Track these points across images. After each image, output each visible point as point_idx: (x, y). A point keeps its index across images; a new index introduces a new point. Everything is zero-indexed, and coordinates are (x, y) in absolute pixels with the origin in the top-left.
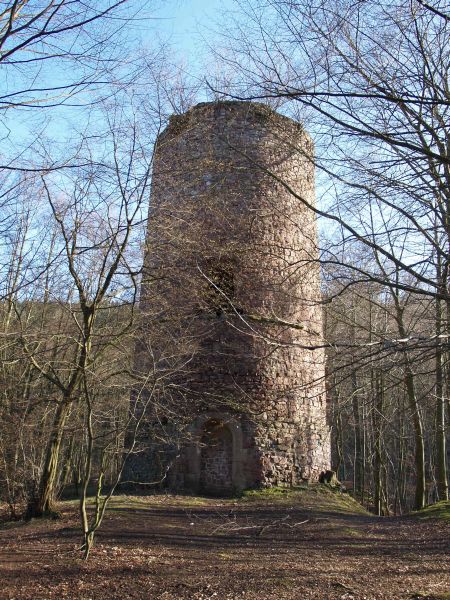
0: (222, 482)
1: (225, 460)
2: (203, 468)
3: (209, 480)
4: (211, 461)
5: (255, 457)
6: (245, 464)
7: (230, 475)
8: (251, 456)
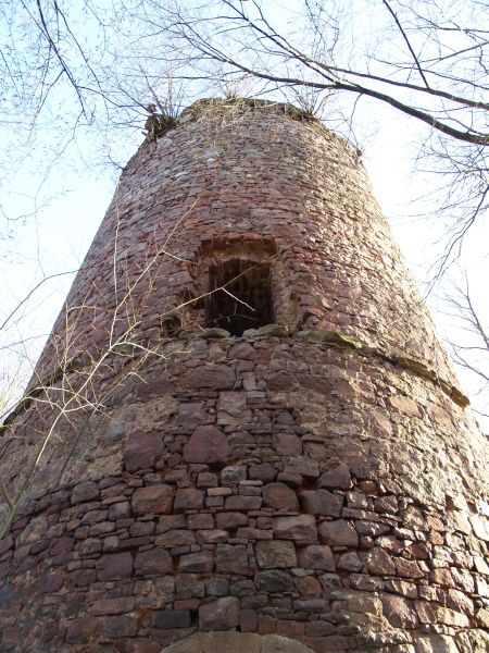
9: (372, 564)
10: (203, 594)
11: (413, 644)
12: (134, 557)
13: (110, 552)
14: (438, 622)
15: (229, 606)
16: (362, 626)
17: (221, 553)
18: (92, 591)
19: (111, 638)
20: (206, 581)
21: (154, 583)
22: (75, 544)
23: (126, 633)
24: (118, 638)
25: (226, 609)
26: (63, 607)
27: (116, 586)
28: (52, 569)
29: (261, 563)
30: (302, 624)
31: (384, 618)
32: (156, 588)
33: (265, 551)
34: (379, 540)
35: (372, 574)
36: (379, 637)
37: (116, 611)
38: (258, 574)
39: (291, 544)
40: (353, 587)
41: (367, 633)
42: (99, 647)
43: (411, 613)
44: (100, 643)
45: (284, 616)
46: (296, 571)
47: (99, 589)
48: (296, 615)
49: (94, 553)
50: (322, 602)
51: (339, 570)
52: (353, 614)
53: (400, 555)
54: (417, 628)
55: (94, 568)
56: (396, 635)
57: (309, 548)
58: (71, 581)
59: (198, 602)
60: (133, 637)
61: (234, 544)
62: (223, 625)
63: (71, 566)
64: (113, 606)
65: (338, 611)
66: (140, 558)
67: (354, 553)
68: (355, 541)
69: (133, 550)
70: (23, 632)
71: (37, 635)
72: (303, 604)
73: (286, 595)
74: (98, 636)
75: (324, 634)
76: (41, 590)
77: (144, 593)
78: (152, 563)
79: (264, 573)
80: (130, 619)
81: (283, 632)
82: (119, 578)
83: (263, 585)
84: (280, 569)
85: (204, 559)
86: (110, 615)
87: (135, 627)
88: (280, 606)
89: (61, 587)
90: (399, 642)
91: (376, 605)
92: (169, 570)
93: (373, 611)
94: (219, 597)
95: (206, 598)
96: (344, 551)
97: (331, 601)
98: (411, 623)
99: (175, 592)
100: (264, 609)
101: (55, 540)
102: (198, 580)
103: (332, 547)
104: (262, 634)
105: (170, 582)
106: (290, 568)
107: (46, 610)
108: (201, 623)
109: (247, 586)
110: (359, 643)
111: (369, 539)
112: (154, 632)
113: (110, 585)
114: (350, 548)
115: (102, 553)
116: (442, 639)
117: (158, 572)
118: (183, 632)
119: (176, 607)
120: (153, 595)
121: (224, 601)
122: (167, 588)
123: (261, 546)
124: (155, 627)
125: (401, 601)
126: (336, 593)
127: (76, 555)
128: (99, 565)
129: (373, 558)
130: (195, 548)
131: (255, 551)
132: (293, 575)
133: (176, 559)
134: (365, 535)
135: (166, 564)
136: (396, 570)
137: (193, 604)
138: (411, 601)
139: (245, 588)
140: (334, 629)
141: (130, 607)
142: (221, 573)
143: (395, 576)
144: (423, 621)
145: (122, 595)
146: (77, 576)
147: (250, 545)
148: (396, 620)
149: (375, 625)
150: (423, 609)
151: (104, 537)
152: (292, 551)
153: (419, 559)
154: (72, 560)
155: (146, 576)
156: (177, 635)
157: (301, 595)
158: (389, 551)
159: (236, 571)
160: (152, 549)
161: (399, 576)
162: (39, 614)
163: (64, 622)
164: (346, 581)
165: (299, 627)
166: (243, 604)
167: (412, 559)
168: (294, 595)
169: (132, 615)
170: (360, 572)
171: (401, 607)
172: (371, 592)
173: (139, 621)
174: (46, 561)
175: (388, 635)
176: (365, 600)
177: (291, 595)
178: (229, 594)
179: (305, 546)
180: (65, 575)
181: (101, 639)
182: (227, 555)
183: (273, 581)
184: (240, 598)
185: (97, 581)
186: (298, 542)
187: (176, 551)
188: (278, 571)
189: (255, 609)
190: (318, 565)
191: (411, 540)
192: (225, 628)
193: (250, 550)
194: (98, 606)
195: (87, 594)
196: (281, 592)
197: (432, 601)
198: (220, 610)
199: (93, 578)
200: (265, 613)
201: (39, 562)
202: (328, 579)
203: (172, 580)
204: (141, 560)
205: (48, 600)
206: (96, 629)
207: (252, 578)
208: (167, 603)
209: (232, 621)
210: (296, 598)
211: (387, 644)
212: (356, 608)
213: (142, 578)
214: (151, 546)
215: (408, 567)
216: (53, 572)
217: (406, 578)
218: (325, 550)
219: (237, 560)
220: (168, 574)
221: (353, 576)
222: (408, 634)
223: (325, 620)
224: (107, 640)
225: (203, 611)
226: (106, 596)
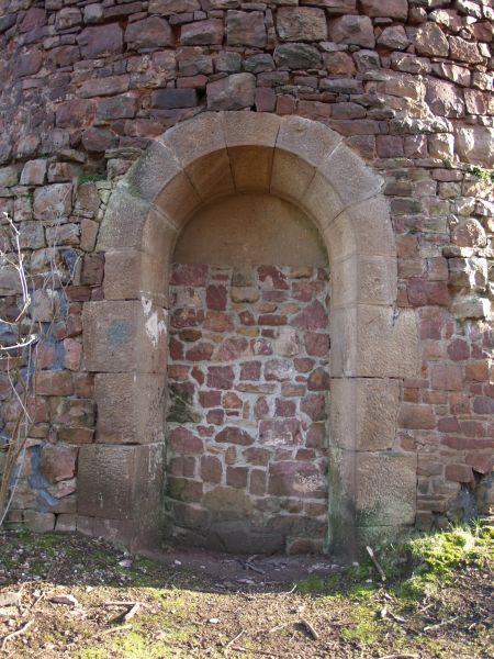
0: (279, 481)
1: (292, 373)
2: (178, 413)
3: (211, 471)
4: (221, 378)
5: (458, 352)
6: (410, 393)
7: (319, 444)
8: (442, 345)
9: (421, 43)
10: (210, 70)
11: (454, 134)
12: (124, 29)
13: (93, 23)
14: (487, 114)
15: (243, 84)
16: (398, 110)
17: (233, 20)
18: (77, 71)
19: (107, 120)
20: (215, 56)
21: (151, 59)
22: (48, 16)
23: (123, 114)
24: (114, 120)
25: (239, 86)
26: (47, 90)
27: (105, 64)
28: (25, 49)
29: (282, 35)
30: (328, 106)
31: (424, 104)
32: (154, 64)
33: (287, 19)
34: (434, 13)
35: (419, 54)
36: (416, 124)
37: (109, 91)
38: (278, 47)
39: (321, 12)
40: (393, 68)
41: (402, 119)
42: (94, 129)
43: (458, 101)
44: (95, 126)
45: (307, 96)
46: (325, 45)
47: (86, 68)
48: (322, 95)
49: (73, 26)
50: (354, 83)
51: (379, 47)
52: (389, 98)
53: (458, 34)
54: (462, 118)
55: (76, 44)
56: (435, 123)
57: (344, 18)
58: (50, 60)
59: (205, 79)
60: (133, 119)
61: (249, 11)
62: (236, 104)
63: (48, 43)
64: (105, 86)
65: (372, 93)
66: (131, 29)
67: (400, 28)
68: (403, 12)
69: (122, 20)
70: (7, 119)
71: (23, 121)
72: (331, 83)
73: (311, 73)
74: (92, 119)
75: (353, 116)
76: (17, 74)
77: (140, 70)
78: (146, 35)
79: (285, 46)
80: (127, 99)
81: (306, 113)
82: (107, 54)
83: (284, 59)
84: (305, 42)
85: (211, 28)
86: (102, 96)
87: (133, 108)
88: (303, 85)
89: (40, 69)
90: (437, 130)
91: (418, 89)
92: (168, 42)
93: (414, 95)
94: (230, 73)
95: (214, 74)
96: (388, 25)
97: (365, 82)
98: (456, 112)
99: (177, 68)
100: (284, 88)
101: (22, 13)
102: (204, 53)
103: (373, 18)
104: (281, 115)
105: (170, 57)
106: (318, 41)
107: (27, 94)
108: (209, 102)
109: (265, 61)
110: (393, 128)
111: (422, 11)
112: (155, 112)
113: (98, 63)
114: (396, 21)
115: (83, 25)
116: (488, 132)
117: (155, 45)
118: (189, 112)
119: (179, 84)
120: (150, 72)
121: (236, 78)
122: (166, 64)
123: (283, 14)
124: (156, 107)
125: (448, 87)
126: (373, 73)
127: (51, 29)
128: (82, 40)
129: (424, 35)
130: (199, 15)
131: (275, 19)
132: (321, 50)
133: (176, 29)
134: (417, 6)
135: (164, 35)
136: (450, 51)
137: (199, 81)
138: (460, 88)
139: (262, 64)
140: (365, 112)
141: (125, 86)
142: (232, 46)
143: (448, 58)
144: (470, 111)
145: (113, 73)
146: (57, 55)
147: (269, 12)
148: (438, 108)
149: (413, 111)
150: (473, 99)
151: (83, 6)
152: (322, 21)
153: (481, 41)
154: (47, 36)
155: (141, 51)
156: (183, 115)
157: (329, 73)
158: (445, 28)
159: (251, 43)
160: (145, 18)
161: (451, 59)
162: (21, 99)
163: (51, 106)
164: (386, 60)
165: (325, 108)
166: (259, 81)
167: (472, 40)
168: (321, 73)
169: (128, 95)
170: (405, 51)
171: (447, 94)
172: (415, 74)
173: (137, 102)
174: (16, 39)
175: (427, 123)
176: (406, 82)
177: (317, 73)
178: (242, 70)
179: (339, 15)
180: (43, 55)
181: (96, 121)
182: (239, 24)
183: (297, 56)
184: (255, 75)
185: (81, 59)
186: (330, 10)
187: (175, 20)
188: (302, 44)
189: (273, 87)
190: (354, 39)
191: (476, 17)
192: (239, 107)
193: (269, 18)
194: (87, 87)
195: (71, 74)
196: (305, 69)
197: (486, 91)
198: (231, 88)
199: (76, 55)
200: (284, 92)
201: (8, 41)
202: (364, 57)
203: (172, 53)
204: (132, 32)
205: (27, 83)
206: (89, 111)
207: (271, 52)
208: (168, 81)
209: (247, 100)
210: (323, 77)
211: (424, 131)
212: (394, 92)
213: (136, 53)
214: (144, 14)
215: (465, 49)
216: (26, 52)
217: (459, 62)
218: (365, 22)
219: (252, 29)
220: (168, 47)
221: (395, 55)
222: (450, 124)
223: (355, 101)
224: (103, 122)
225: (211, 89)
226: (94, 76)
